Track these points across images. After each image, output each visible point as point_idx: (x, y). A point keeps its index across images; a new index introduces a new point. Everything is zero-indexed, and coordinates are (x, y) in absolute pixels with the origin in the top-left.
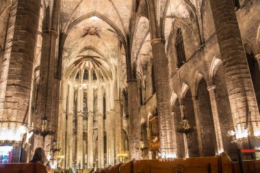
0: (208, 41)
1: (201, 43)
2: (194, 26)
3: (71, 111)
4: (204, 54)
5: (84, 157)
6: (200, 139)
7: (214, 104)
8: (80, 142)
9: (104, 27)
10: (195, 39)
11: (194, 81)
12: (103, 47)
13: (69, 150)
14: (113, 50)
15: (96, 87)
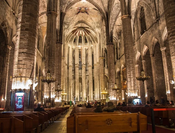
0: (162, 16)
1: (157, 18)
2: (152, 5)
3: (71, 64)
4: (159, 25)
5: (80, 94)
6: (154, 83)
7: (164, 59)
8: (77, 84)
9: (91, 7)
10: (153, 14)
11: (152, 44)
12: (91, 21)
13: (70, 89)
14: (98, 23)
15: (87, 48)
